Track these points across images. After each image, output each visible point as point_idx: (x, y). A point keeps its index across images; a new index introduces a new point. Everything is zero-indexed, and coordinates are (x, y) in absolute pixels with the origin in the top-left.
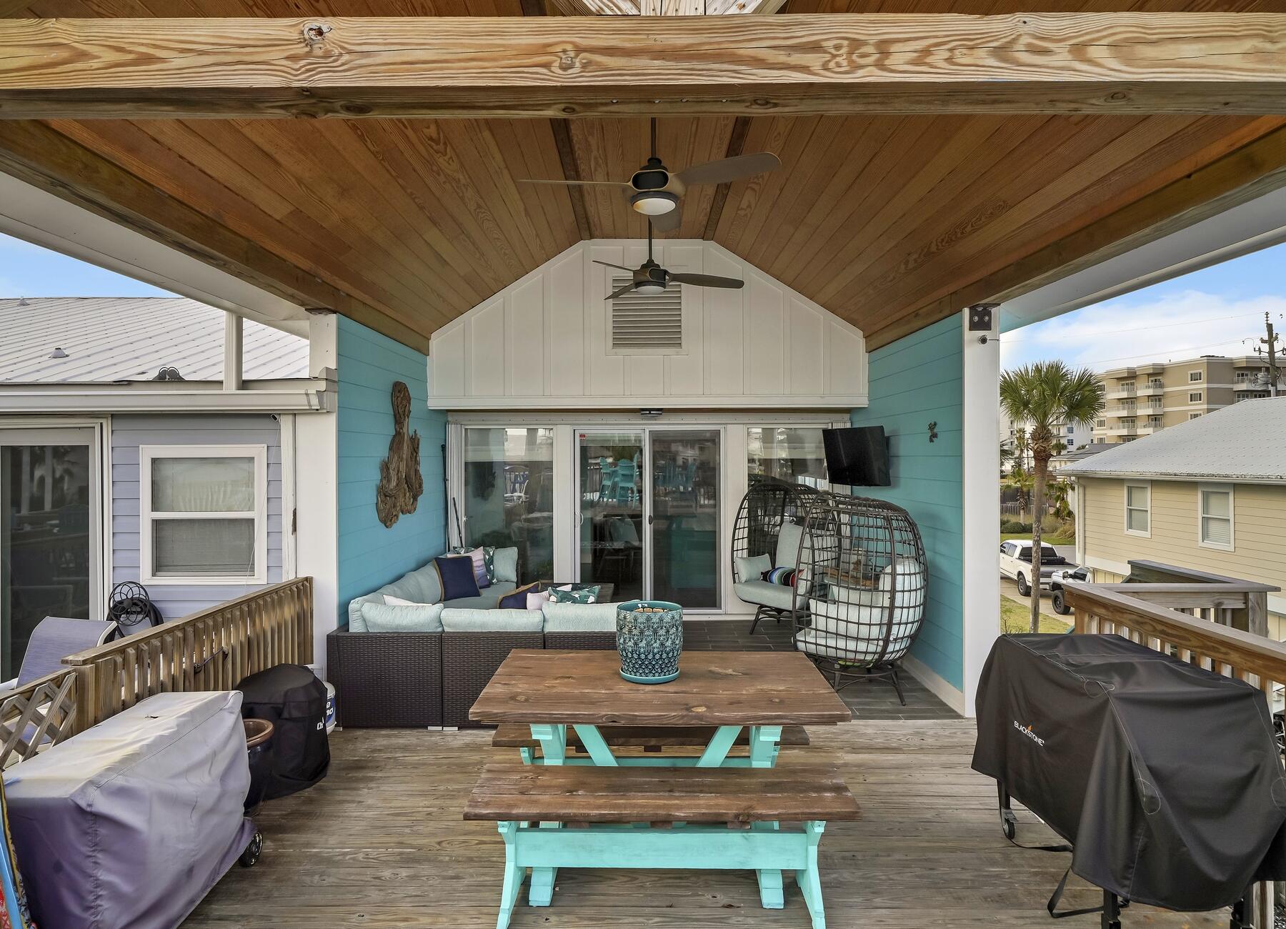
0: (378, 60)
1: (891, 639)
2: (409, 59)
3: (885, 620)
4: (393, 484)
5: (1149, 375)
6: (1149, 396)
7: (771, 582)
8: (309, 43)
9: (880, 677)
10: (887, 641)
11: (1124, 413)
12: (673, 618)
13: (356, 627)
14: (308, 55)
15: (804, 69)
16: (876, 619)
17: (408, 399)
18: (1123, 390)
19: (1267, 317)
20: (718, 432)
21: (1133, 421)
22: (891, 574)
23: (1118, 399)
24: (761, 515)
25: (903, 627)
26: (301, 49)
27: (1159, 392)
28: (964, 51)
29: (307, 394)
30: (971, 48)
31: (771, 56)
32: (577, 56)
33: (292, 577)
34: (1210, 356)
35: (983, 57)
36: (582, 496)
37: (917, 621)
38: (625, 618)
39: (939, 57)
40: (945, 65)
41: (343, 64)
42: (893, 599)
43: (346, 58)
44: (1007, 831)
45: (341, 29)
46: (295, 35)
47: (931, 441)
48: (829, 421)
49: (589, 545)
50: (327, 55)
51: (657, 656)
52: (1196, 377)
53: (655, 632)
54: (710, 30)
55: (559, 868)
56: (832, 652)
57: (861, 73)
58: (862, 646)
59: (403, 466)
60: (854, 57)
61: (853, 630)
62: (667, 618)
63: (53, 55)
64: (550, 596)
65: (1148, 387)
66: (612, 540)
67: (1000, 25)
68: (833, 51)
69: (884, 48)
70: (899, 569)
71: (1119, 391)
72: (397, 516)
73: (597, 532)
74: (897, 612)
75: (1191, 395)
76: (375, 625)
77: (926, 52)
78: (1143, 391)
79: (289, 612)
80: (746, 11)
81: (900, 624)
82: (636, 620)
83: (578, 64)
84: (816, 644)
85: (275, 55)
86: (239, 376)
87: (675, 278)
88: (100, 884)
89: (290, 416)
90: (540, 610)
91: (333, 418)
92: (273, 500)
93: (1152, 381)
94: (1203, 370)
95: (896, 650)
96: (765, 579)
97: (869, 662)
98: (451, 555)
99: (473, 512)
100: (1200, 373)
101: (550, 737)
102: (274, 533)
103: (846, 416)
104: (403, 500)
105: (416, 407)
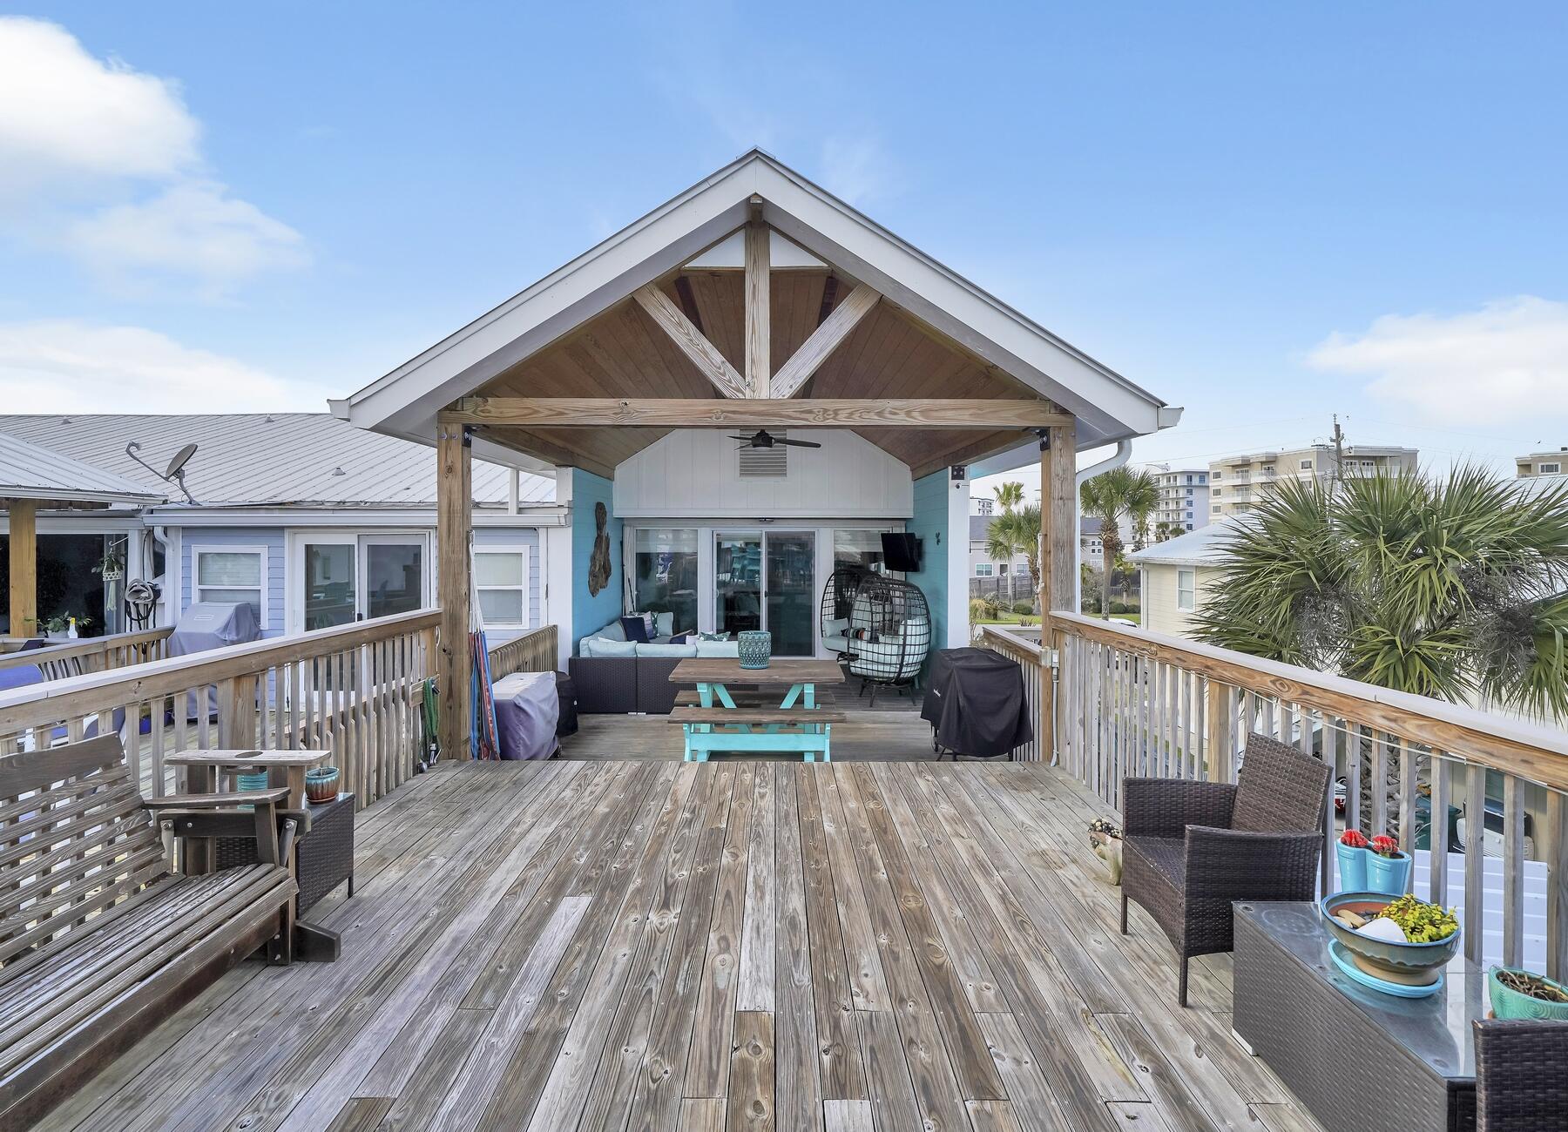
0: (648, 415)
1: (905, 664)
2: (658, 414)
3: (901, 653)
5: (1262, 463)
6: (1261, 484)
7: (847, 636)
8: (622, 408)
9: (902, 689)
10: (901, 665)
11: (1238, 500)
12: (765, 638)
13: (584, 654)
14: (621, 413)
15: (807, 420)
16: (895, 652)
18: (1238, 477)
19: (1335, 419)
20: (814, 533)
21: (1247, 507)
22: (904, 626)
23: (1233, 486)
24: (844, 591)
25: (913, 656)
26: (619, 411)
27: (1270, 479)
28: (866, 414)
29: (558, 517)
30: (868, 412)
31: (794, 415)
32: (722, 414)
33: (545, 625)
34: (1317, 446)
36: (718, 577)
38: (742, 637)
39: (856, 416)
40: (858, 419)
41: (634, 417)
42: (905, 640)
43: (635, 414)
45: (634, 403)
46: (617, 406)
47: (938, 544)
48: (890, 527)
49: (722, 613)
50: (628, 413)
51: (758, 656)
52: (1307, 466)
54: (771, 405)
55: (710, 750)
56: (870, 673)
57: (827, 421)
58: (887, 668)
60: (825, 415)
61: (882, 659)
62: (763, 637)
63: (526, 412)
64: (701, 637)
65: (1262, 474)
66: (739, 610)
68: (817, 413)
69: (836, 412)
71: (1233, 478)
72: (598, 590)
74: (908, 648)
76: (597, 653)
77: (851, 414)
78: (1257, 477)
79: (548, 644)
80: (784, 398)
81: (910, 655)
82: (747, 638)
83: (722, 417)
84: (861, 669)
85: (609, 412)
86: (517, 506)
87: (778, 441)
88: (521, 738)
89: (545, 530)
90: (694, 646)
91: (570, 530)
92: (534, 578)
93: (1265, 469)
94: (1313, 460)
95: (908, 672)
96: (843, 635)
97: (892, 679)
98: (629, 617)
99: (640, 588)
100: (1310, 462)
101: (706, 691)
102: (534, 598)
103: (903, 523)
104: (601, 579)
105: (608, 517)
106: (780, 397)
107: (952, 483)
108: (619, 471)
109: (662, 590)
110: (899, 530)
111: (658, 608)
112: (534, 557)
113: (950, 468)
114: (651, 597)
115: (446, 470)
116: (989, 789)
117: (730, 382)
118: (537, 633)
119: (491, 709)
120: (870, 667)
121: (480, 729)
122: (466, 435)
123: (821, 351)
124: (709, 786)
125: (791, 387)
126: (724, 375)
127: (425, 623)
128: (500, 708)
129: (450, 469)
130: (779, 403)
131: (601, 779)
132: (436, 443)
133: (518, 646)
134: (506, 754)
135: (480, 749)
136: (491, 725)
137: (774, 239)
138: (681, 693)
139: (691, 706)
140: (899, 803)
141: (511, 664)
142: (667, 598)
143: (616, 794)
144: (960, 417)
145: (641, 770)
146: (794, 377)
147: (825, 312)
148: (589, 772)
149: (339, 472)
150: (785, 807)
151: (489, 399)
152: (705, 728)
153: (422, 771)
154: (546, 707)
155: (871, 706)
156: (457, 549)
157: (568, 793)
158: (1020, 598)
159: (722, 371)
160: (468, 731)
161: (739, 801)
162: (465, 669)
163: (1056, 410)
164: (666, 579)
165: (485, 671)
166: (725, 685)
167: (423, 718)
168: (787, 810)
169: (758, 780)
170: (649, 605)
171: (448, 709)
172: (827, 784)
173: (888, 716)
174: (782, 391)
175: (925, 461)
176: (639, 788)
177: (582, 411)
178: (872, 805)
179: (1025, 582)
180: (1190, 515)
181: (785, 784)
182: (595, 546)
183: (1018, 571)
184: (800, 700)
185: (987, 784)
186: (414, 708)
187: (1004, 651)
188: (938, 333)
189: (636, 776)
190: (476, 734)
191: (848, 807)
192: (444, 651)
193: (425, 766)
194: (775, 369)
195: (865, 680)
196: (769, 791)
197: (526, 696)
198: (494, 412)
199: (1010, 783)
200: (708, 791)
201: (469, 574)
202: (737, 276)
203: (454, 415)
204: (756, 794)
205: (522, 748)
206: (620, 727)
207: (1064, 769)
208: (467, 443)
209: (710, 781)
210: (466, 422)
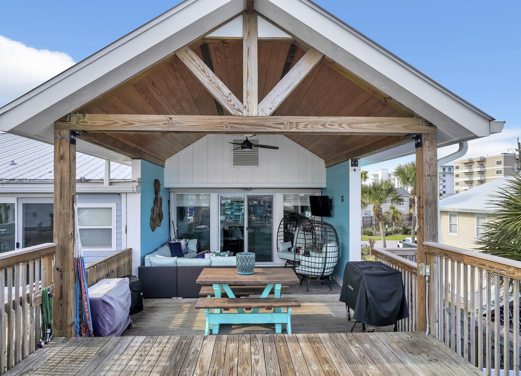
0: (184, 125)
1: (326, 268)
2: (190, 125)
3: (324, 262)
4: (155, 216)
5: (478, 162)
6: (478, 172)
7: (291, 252)
8: (169, 121)
9: (323, 281)
10: (324, 269)
11: (467, 179)
12: (252, 256)
13: (147, 264)
14: (168, 124)
15: (280, 128)
16: (321, 261)
17: (159, 185)
18: (467, 169)
19: (518, 140)
20: (273, 196)
21: (471, 183)
22: (326, 246)
23: (465, 173)
24: (289, 227)
25: (330, 264)
26: (167, 122)
27: (483, 169)
28: (315, 125)
29: (133, 187)
30: (317, 124)
31: (273, 125)
32: (229, 125)
33: (125, 248)
34: (505, 153)
35: (319, 126)
37: (336, 262)
38: (239, 257)
39: (310, 126)
40: (311, 128)
41: (176, 126)
42: (326, 255)
43: (177, 124)
44: (348, 318)
45: (176, 118)
46: (165, 119)
47: (342, 202)
48: (313, 192)
49: (223, 239)
50: (173, 124)
51: (248, 267)
52: (499, 163)
53: (247, 261)
54: (259, 119)
55: (221, 324)
56: (307, 273)
57: (292, 129)
58: (316, 271)
59: (158, 210)
60: (291, 126)
61: (313, 265)
62: (251, 256)
63: (109, 123)
64: (213, 254)
65: (478, 167)
66: (232, 237)
67: (323, 119)
68: (286, 124)
69: (297, 124)
70: (328, 245)
71: (465, 169)
72: (156, 227)
73: (226, 234)
74: (328, 259)
75: (497, 171)
76: (155, 264)
77: (307, 125)
78: (476, 169)
79: (126, 259)
80: (267, 115)
81: (329, 263)
82: (242, 257)
83: (229, 127)
84: (302, 270)
85: (161, 123)
86: (109, 181)
87: (255, 146)
88: (106, 321)
89: (125, 194)
90: (210, 259)
91: (140, 194)
92: (119, 222)
93: (480, 165)
94: (502, 160)
95: (328, 272)
96: (289, 251)
97: (319, 276)
98: (173, 242)
99: (179, 225)
100: (501, 161)
101: (218, 289)
102: (119, 233)
103: (320, 190)
104: (157, 222)
105: (161, 188)
106: (264, 115)
107: (351, 168)
108: (168, 162)
109: (191, 226)
110: (318, 194)
111: (189, 236)
112: (119, 210)
113: (350, 160)
114: (185, 231)
115: (59, 158)
116: (395, 353)
117: (234, 106)
118: (120, 254)
119: (87, 305)
120: (307, 270)
121: (81, 316)
122: (72, 137)
123: (289, 87)
124: (223, 354)
125: (271, 109)
126: (230, 101)
127: (44, 253)
128: (93, 303)
129: (62, 158)
130: (264, 118)
131: (155, 350)
132: (53, 142)
133: (108, 262)
134: (97, 332)
135: (81, 328)
136: (87, 314)
137: (261, 22)
138: (203, 288)
139: (209, 297)
140: (343, 366)
141: (103, 273)
142: (193, 230)
143: (164, 363)
144: (369, 128)
145: (179, 343)
146: (272, 103)
147: (287, 68)
148: (147, 345)
149: (13, 163)
150: (273, 371)
151: (87, 115)
152: (217, 311)
153: (41, 347)
154: (123, 300)
155: (307, 291)
156: (66, 206)
157: (133, 362)
158: (366, 227)
159: (229, 99)
160: (73, 318)
161: (243, 367)
162: (71, 279)
163: (426, 123)
164: (192, 220)
165: (84, 281)
166: (229, 285)
167: (42, 312)
168: (274, 373)
169: (253, 350)
170: (184, 235)
171: (59, 306)
172: (295, 351)
173: (318, 297)
174: (265, 111)
175: (333, 157)
176: (178, 357)
177: (144, 123)
178: (327, 368)
179: (368, 220)
180: (444, 187)
181: (270, 352)
182: (154, 203)
183: (364, 214)
184: (272, 292)
185: (393, 349)
186: (36, 307)
187: (389, 263)
188: (357, 78)
189: (178, 347)
190: (78, 319)
191: (312, 370)
192: (58, 269)
193: (43, 344)
194: (261, 98)
195: (303, 277)
196: (260, 357)
197: (110, 295)
198: (90, 123)
199: (406, 348)
200: (222, 358)
201: (74, 222)
202: (238, 44)
203: (64, 124)
204: (253, 360)
205: (107, 327)
206: (168, 307)
207: (435, 337)
208: (73, 142)
209: (223, 350)
210: (72, 129)
